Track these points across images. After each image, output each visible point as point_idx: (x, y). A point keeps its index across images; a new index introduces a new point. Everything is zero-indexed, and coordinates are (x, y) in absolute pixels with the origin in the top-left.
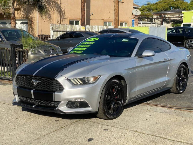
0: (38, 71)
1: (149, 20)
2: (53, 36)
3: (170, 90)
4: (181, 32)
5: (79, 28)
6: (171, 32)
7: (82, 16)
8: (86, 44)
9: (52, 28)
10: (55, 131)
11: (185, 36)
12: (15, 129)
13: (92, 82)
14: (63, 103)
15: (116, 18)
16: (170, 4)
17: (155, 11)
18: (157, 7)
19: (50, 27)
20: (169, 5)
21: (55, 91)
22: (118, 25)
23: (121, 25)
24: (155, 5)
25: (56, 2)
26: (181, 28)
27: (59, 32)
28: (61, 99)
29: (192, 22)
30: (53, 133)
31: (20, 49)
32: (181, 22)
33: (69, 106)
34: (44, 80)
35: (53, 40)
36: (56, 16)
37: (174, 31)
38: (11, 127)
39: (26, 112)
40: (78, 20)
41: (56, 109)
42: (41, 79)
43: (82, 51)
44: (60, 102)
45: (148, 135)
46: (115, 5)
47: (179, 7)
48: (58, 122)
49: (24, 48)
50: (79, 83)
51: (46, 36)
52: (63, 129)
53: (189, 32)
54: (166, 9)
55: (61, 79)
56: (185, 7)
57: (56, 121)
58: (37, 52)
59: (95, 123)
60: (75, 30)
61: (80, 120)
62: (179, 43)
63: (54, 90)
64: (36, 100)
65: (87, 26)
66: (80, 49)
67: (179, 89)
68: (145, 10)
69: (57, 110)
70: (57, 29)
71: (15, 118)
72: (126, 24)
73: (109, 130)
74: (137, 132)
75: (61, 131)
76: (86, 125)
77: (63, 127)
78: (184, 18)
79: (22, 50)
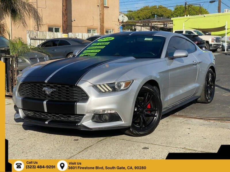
0: (51, 76)
3: (198, 99)
7: (64, 22)
8: (98, 44)
9: (29, 35)
10: (80, 152)
12: (24, 153)
13: (124, 89)
14: (88, 117)
15: (102, 24)
17: (138, 19)
18: (139, 15)
19: (26, 35)
20: (152, 12)
21: (77, 102)
22: (104, 33)
23: (106, 33)
24: (137, 13)
25: (32, 5)
27: (37, 41)
28: (86, 111)
30: (78, 155)
31: (7, 56)
32: (170, 30)
33: (95, 120)
34: (60, 88)
38: (17, 150)
39: (31, 131)
41: (79, 124)
42: (56, 86)
43: (96, 53)
44: (83, 115)
46: (101, 10)
47: (163, 15)
48: (78, 141)
49: (11, 54)
50: (107, 90)
52: (89, 150)
54: (149, 17)
55: (85, 85)
57: (75, 140)
58: (21, 61)
60: (56, 38)
61: (105, 138)
63: (75, 99)
64: (49, 115)
66: (92, 51)
67: (207, 98)
69: (79, 126)
70: (35, 37)
71: (18, 139)
72: (112, 31)
73: (149, 148)
74: (187, 150)
75: (87, 152)
76: (118, 144)
77: (88, 148)
78: (173, 26)
79: (9, 56)
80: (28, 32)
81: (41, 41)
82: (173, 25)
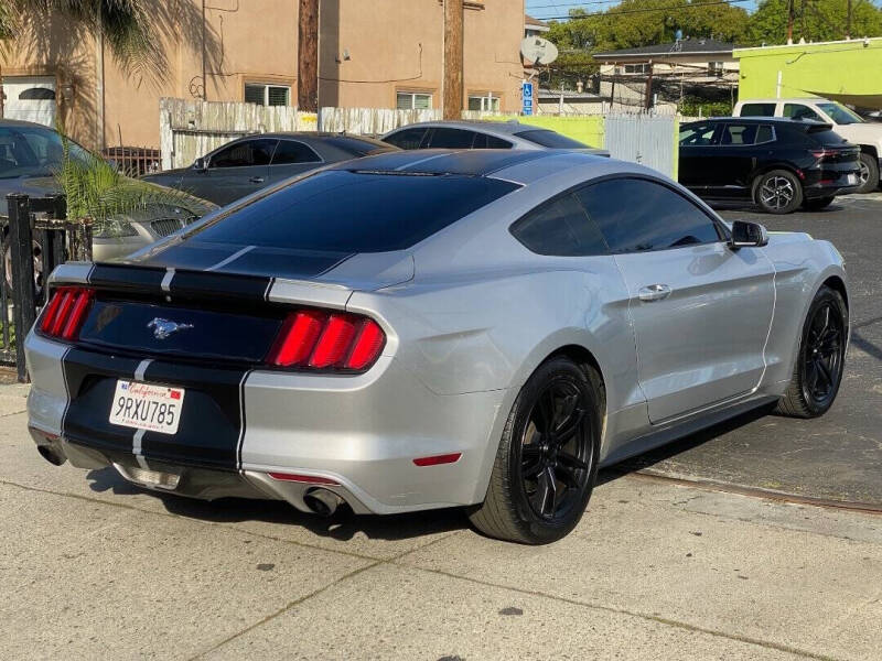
1: (589, 86)
2: (173, 154)
4: (737, 140)
5: (290, 120)
6: (691, 137)
7: (303, 66)
9: (170, 117)
10: (269, 618)
11: (754, 159)
12: (69, 613)
15: (453, 75)
16: (672, 15)
17: (608, 45)
18: (614, 29)
19: (159, 115)
20: (665, 20)
22: (462, 108)
23: (470, 109)
24: (606, 20)
26: (736, 122)
27: (199, 138)
29: (778, 96)
30: (260, 629)
31: (54, 221)
32: (729, 96)
35: (174, 173)
36: (183, 62)
37: (709, 135)
38: (47, 599)
40: (282, 81)
45: (719, 639)
46: (449, 18)
47: (710, 31)
48: (270, 573)
51: (141, 152)
52: (305, 611)
53: (775, 138)
54: (655, 38)
56: (733, 31)
57: (262, 568)
58: (118, 229)
59: (450, 575)
60: (272, 131)
62: (728, 186)
65: (327, 112)
68: (561, 39)
70: (193, 123)
71: (58, 552)
72: (494, 101)
73: (526, 613)
74: (661, 625)
75: (296, 619)
76: (413, 588)
77: (302, 600)
78: (740, 80)
79: (60, 225)
80: (166, 106)
81: (212, 138)
82: (740, 76)
